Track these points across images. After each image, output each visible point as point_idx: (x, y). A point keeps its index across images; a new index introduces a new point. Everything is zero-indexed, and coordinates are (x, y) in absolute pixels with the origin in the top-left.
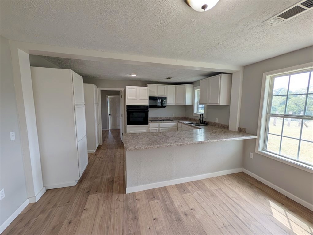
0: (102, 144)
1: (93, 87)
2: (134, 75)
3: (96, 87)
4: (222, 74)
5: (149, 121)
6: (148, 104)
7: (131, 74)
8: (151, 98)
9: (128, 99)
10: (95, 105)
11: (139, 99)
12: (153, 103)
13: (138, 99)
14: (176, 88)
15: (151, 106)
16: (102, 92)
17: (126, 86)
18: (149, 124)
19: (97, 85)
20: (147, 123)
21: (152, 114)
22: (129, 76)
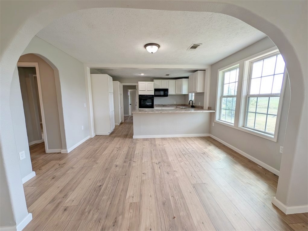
0: (123, 121)
1: (118, 83)
2: (142, 75)
3: (120, 83)
4: (198, 71)
5: (154, 106)
6: (153, 94)
7: (141, 74)
8: (156, 90)
9: (140, 91)
10: (119, 95)
11: (148, 91)
12: (157, 93)
13: (146, 90)
14: (176, 82)
15: (155, 96)
16: (124, 86)
17: (139, 82)
18: (154, 108)
19: (121, 82)
20: (153, 107)
21: (157, 101)
22: (140, 75)
